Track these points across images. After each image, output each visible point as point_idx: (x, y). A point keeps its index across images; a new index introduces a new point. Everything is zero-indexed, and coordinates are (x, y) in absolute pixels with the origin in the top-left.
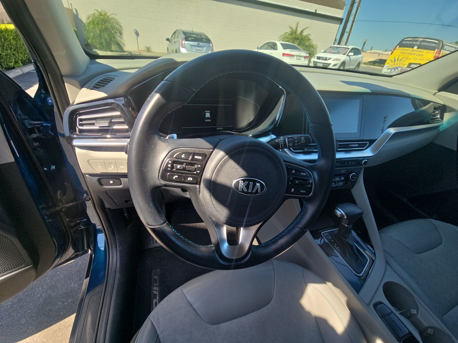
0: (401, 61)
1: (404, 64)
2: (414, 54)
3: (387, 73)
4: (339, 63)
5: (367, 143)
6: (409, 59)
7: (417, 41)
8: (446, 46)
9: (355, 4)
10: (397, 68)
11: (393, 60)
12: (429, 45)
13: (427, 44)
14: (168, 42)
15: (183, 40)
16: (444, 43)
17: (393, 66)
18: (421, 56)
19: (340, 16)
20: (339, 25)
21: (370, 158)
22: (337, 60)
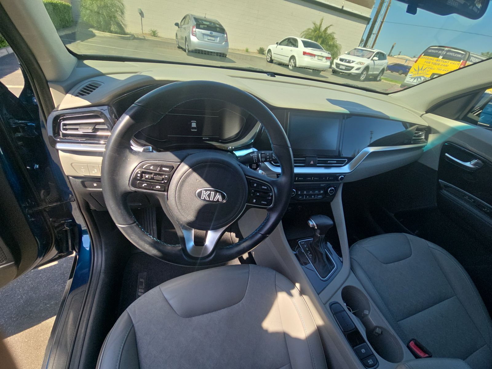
0: (424, 71)
1: (427, 74)
2: (439, 64)
3: (410, 82)
4: (362, 67)
5: (346, 160)
6: (433, 68)
7: (443, 50)
8: (472, 57)
9: (384, 3)
10: (420, 78)
11: (417, 69)
12: (455, 56)
13: (453, 54)
14: (177, 27)
15: (193, 27)
16: (471, 54)
17: (416, 76)
18: (445, 67)
19: (368, 16)
20: (366, 25)
21: (347, 174)
22: (361, 63)
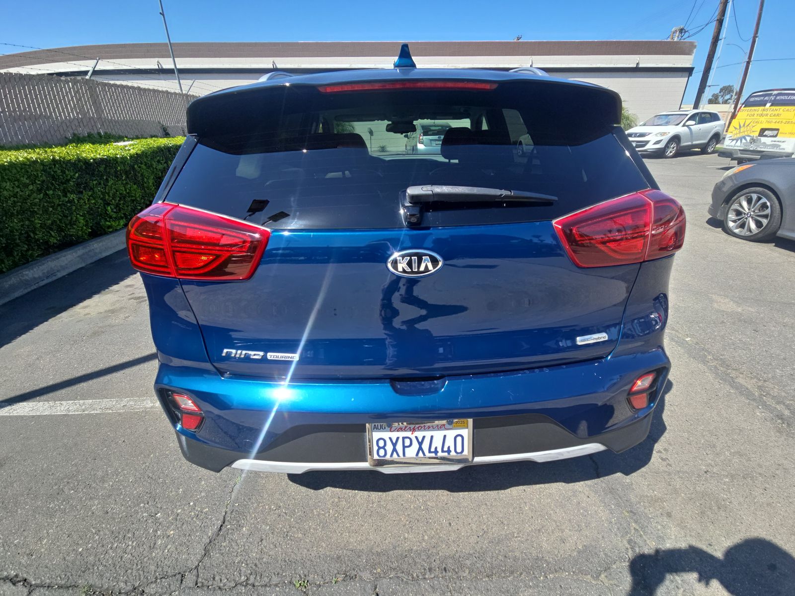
0: (749, 127)
1: (753, 131)
2: (767, 115)
3: (732, 146)
4: (666, 138)
6: (760, 122)
7: (771, 95)
9: (720, 41)
10: (743, 138)
11: (738, 127)
12: (788, 98)
13: (786, 97)
14: (407, 139)
15: (420, 135)
17: (738, 136)
18: (777, 117)
19: (688, 65)
20: (686, 79)
22: (663, 134)
